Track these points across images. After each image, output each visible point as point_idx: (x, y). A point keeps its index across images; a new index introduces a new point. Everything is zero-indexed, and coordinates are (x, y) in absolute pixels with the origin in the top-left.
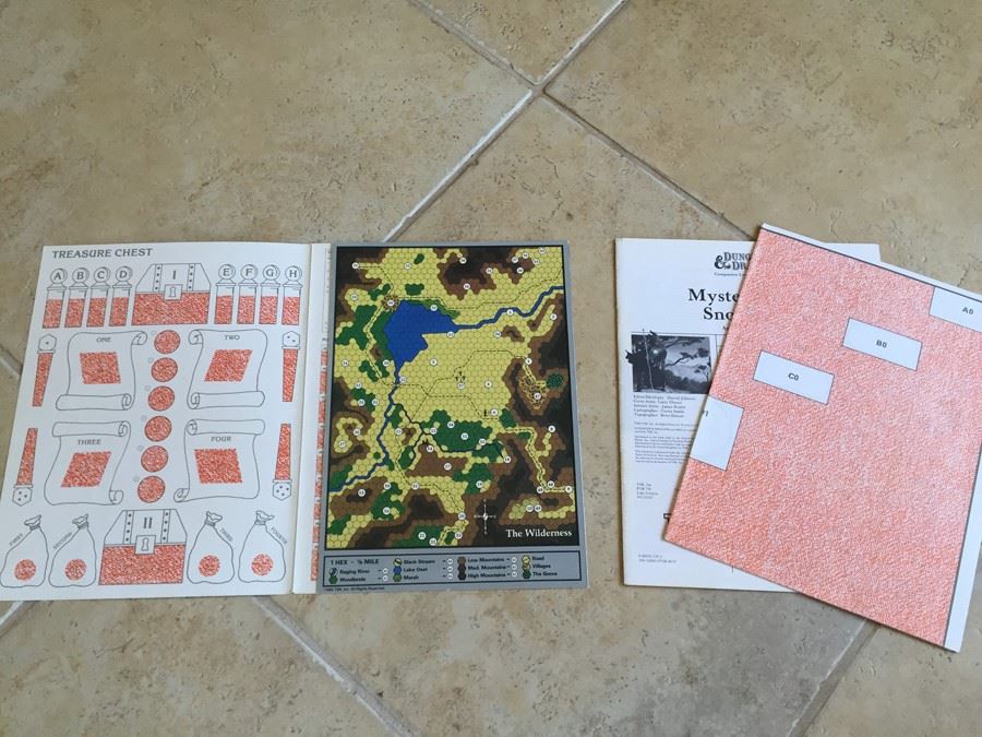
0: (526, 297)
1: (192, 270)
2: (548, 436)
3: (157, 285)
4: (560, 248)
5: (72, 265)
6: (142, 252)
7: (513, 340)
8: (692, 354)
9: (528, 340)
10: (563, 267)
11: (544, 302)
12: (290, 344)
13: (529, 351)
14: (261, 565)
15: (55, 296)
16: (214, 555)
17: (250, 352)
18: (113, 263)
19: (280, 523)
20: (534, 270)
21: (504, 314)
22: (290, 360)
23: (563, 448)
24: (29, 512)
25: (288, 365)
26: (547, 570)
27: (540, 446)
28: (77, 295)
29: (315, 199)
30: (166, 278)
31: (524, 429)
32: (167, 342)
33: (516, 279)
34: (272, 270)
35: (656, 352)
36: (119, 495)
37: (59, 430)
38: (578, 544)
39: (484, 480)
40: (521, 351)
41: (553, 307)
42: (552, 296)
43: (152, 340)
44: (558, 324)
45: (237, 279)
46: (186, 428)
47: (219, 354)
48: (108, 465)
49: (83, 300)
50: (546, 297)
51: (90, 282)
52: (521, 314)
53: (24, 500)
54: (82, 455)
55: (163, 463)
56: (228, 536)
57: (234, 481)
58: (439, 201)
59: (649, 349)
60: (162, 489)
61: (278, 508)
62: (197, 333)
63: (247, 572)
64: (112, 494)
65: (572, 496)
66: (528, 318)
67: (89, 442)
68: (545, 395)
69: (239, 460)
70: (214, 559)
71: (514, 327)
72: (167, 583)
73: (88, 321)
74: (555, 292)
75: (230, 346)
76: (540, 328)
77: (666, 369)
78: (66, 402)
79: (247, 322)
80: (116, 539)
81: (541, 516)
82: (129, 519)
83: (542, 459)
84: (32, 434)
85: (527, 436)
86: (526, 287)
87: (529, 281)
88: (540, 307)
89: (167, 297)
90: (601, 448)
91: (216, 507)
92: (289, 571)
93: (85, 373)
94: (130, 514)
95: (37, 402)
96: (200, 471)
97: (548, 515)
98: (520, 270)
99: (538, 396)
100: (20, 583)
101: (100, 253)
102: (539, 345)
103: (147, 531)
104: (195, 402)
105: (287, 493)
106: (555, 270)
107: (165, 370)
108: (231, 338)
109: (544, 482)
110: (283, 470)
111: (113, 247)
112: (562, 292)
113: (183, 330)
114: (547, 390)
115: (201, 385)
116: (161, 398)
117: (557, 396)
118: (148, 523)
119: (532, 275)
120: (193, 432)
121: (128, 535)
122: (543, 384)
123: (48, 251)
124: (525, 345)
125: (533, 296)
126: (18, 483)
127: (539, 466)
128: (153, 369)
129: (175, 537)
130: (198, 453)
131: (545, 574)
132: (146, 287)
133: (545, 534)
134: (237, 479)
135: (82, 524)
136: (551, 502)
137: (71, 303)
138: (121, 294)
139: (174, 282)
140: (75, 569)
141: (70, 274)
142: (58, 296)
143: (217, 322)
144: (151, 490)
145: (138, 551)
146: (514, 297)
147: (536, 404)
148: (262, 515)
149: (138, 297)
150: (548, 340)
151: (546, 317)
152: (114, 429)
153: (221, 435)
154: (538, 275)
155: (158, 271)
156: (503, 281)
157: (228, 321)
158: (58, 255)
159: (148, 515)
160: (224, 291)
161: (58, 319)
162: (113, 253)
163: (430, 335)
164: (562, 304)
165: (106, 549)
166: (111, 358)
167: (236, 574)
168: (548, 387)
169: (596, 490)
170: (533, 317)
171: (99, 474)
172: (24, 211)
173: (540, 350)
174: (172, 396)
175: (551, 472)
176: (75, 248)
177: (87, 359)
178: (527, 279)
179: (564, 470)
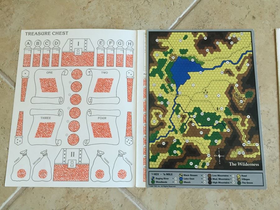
0: (235, 55)
1: (86, 42)
2: (247, 120)
3: (71, 48)
4: (250, 32)
5: (34, 38)
6: (64, 33)
7: (229, 76)
9: (236, 75)
10: (252, 42)
11: (243, 58)
12: (130, 76)
13: (237, 80)
14: (122, 174)
15: (28, 52)
16: (101, 169)
17: (112, 80)
18: (52, 38)
19: (129, 156)
20: (238, 43)
21: (225, 63)
22: (130, 82)
23: (254, 125)
24: (22, 148)
25: (129, 85)
26: (248, 181)
27: (243, 124)
28: (37, 52)
29: (138, 9)
30: (75, 45)
31: (236, 117)
32: (77, 74)
33: (230, 47)
34: (120, 42)
36: (60, 142)
37: (33, 112)
38: (262, 170)
39: (218, 139)
40: (233, 81)
41: (247, 60)
42: (247, 55)
43: (70, 73)
44: (250, 68)
45: (106, 46)
46: (87, 113)
47: (99, 80)
48: (54, 128)
49: (40, 55)
50: (244, 56)
51: (42, 46)
52: (232, 63)
53: (19, 143)
54: (43, 124)
55: (78, 128)
56: (107, 161)
57: (108, 137)
58: (193, 10)
60: (78, 140)
61: (128, 150)
62: (90, 70)
63: (116, 177)
64: (57, 141)
65: (259, 148)
66: (236, 65)
67: (46, 118)
68: (245, 101)
69: (110, 127)
70: (102, 171)
71: (230, 69)
72: (82, 181)
73: (42, 64)
74: (248, 53)
75: (104, 76)
76: (242, 70)
78: (35, 100)
79: (111, 66)
80: (60, 161)
81: (245, 156)
82: (65, 153)
83: (244, 130)
84: (21, 114)
85: (237, 120)
86: (235, 50)
87: (236, 48)
88: (241, 60)
89: (76, 54)
90: (271, 126)
91: (101, 148)
92: (134, 177)
93: (42, 87)
94: (65, 150)
95: (23, 100)
96: (94, 132)
97: (248, 156)
98: (232, 43)
99: (241, 101)
100: (20, 179)
101: (46, 33)
102: (241, 78)
103: (73, 158)
104: (90, 102)
105: (131, 143)
106: (248, 43)
107: (76, 87)
108: (104, 73)
109: (246, 141)
110: (129, 132)
111: (51, 31)
112: (251, 53)
113: (84, 69)
114: (246, 99)
115: (92, 94)
116: (76, 99)
117: (251, 101)
118: (73, 154)
119: (237, 45)
120: (90, 115)
121: (64, 160)
122: (244, 96)
123: (23, 32)
124: (235, 78)
125: (238, 55)
126: (16, 135)
127: (243, 133)
128: (71, 86)
129: (85, 161)
130: (93, 124)
131: (248, 183)
132: (67, 49)
133: (247, 165)
134: (110, 136)
135: (45, 154)
136: (249, 150)
137: (34, 56)
138: (56, 52)
139: (78, 47)
140: (43, 174)
141: (33, 43)
142: (29, 53)
143: (98, 66)
144: (73, 140)
145: (69, 167)
146: (229, 55)
147: (241, 105)
148: (121, 152)
149: (63, 53)
150: (245, 76)
151: (244, 65)
152: (56, 112)
153: (102, 117)
154: (240, 45)
155: (71, 42)
156: (224, 48)
157: (102, 65)
158: (28, 34)
159: (73, 151)
160: (100, 52)
161: (29, 63)
162: (51, 33)
163: (192, 73)
164: (252, 59)
165: (55, 165)
166: (53, 81)
167: (111, 178)
168: (246, 97)
169: (269, 145)
170: (238, 65)
171: (51, 132)
172: (12, 14)
173: (242, 80)
174: (80, 98)
175: (249, 136)
176: (35, 31)
177: (43, 81)
178: (235, 47)
179: (255, 136)
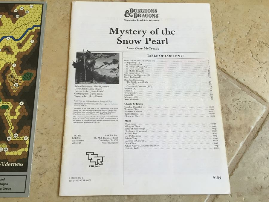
0: (19, 30)
2: (19, 107)
4: (42, 5)
7: (7, 54)
8: (109, 62)
9: (16, 54)
10: (42, 15)
11: (28, 33)
13: (16, 59)
20: (25, 16)
21: (4, 39)
26: (6, 186)
27: (13, 113)
31: (5, 103)
33: (14, 20)
35: (89, 62)
38: (27, 171)
40: (11, 60)
41: (33, 36)
42: (33, 30)
44: (34, 45)
50: (30, 31)
52: (14, 39)
59: (86, 60)
65: (27, 143)
66: (18, 42)
68: (20, 84)
71: (9, 46)
74: (35, 28)
76: (24, 47)
77: (94, 71)
83: (13, 121)
85: (7, 107)
86: (20, 25)
87: (22, 22)
88: (26, 36)
97: (11, 154)
98: (17, 16)
99: (16, 85)
102: (21, 56)
106: (37, 17)
109: (12, 134)
112: (39, 28)
114: (22, 81)
117: (28, 85)
119: (23, 19)
122: (20, 78)
124: (14, 56)
125: (22, 30)
127: (10, 124)
131: (4, 189)
136: (14, 146)
146: (11, 30)
147: (15, 89)
150: (27, 54)
151: (28, 42)
154: (27, 19)
156: (7, 22)
164: (38, 35)
168: (23, 80)
170: (21, 41)
173: (21, 59)
178: (21, 21)
179: (25, 127)
